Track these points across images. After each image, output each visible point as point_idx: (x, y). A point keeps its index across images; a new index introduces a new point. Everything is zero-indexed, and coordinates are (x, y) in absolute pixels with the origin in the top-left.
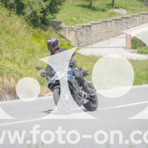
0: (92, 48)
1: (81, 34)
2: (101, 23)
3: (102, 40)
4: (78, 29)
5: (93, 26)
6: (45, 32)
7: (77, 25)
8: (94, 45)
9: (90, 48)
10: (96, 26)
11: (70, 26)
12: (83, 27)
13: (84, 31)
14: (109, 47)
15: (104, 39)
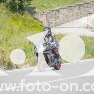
0: (60, 28)
1: (51, 17)
2: (67, 8)
3: (68, 21)
4: (49, 13)
5: (60, 10)
6: (22, 16)
7: (47, 9)
8: (62, 26)
9: (58, 28)
10: (63, 10)
11: (42, 10)
12: (53, 11)
13: (53, 15)
14: (74, 27)
15: (70, 20)
